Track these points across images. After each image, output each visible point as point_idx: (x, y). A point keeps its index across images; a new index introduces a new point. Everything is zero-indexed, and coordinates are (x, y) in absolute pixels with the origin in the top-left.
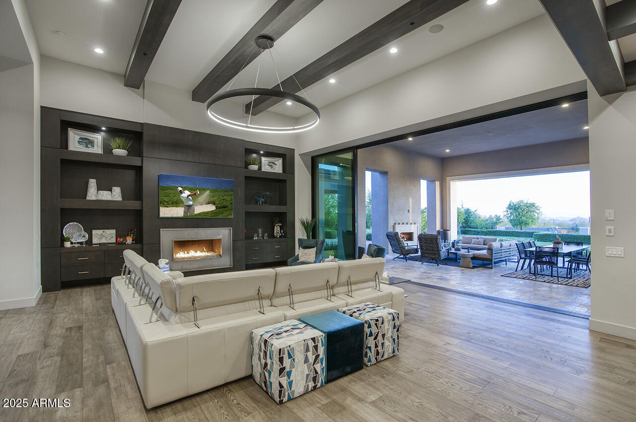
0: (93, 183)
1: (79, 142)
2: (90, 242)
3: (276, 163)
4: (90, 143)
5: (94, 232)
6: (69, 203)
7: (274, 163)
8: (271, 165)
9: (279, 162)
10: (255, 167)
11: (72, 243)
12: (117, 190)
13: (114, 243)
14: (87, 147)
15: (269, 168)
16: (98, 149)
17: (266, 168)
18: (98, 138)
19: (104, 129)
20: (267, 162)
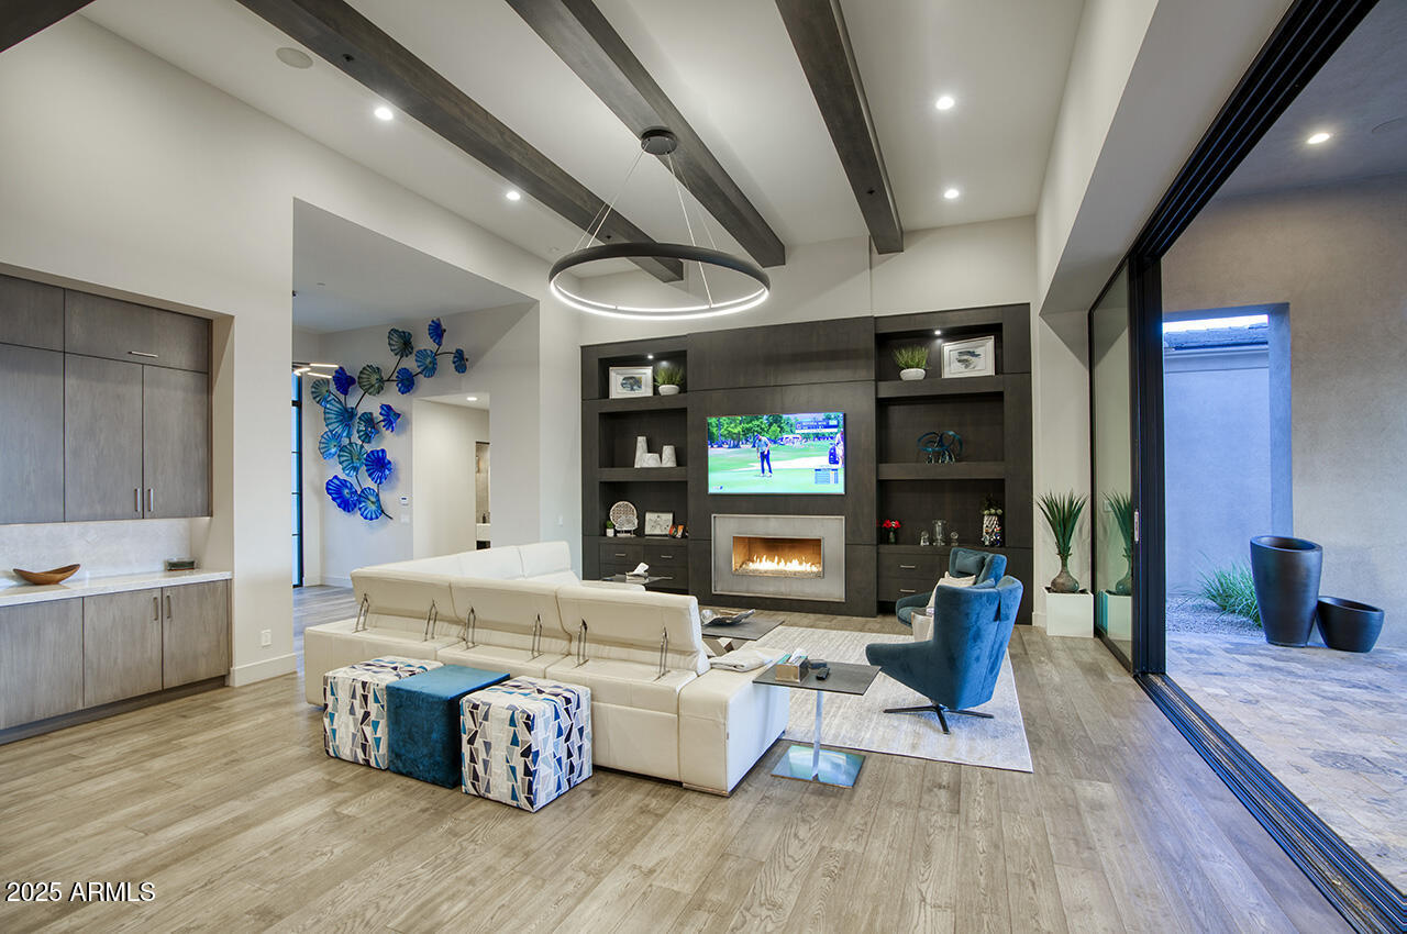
0: (641, 441)
1: (622, 384)
2: (640, 531)
3: (978, 351)
4: (634, 382)
5: (648, 516)
6: (616, 475)
7: (973, 354)
8: (966, 358)
9: (986, 347)
10: (913, 374)
11: (616, 532)
12: (668, 451)
13: (666, 535)
14: (632, 389)
15: (961, 367)
16: (646, 391)
17: (953, 370)
18: (646, 373)
19: (650, 357)
20: (955, 355)
